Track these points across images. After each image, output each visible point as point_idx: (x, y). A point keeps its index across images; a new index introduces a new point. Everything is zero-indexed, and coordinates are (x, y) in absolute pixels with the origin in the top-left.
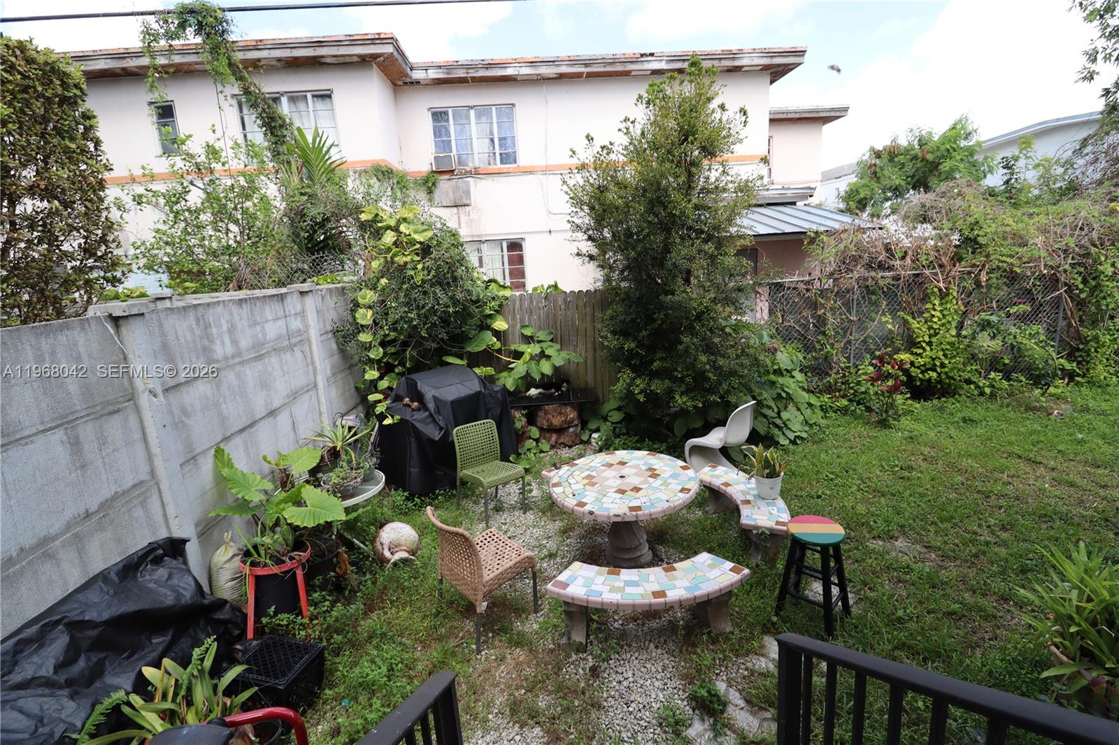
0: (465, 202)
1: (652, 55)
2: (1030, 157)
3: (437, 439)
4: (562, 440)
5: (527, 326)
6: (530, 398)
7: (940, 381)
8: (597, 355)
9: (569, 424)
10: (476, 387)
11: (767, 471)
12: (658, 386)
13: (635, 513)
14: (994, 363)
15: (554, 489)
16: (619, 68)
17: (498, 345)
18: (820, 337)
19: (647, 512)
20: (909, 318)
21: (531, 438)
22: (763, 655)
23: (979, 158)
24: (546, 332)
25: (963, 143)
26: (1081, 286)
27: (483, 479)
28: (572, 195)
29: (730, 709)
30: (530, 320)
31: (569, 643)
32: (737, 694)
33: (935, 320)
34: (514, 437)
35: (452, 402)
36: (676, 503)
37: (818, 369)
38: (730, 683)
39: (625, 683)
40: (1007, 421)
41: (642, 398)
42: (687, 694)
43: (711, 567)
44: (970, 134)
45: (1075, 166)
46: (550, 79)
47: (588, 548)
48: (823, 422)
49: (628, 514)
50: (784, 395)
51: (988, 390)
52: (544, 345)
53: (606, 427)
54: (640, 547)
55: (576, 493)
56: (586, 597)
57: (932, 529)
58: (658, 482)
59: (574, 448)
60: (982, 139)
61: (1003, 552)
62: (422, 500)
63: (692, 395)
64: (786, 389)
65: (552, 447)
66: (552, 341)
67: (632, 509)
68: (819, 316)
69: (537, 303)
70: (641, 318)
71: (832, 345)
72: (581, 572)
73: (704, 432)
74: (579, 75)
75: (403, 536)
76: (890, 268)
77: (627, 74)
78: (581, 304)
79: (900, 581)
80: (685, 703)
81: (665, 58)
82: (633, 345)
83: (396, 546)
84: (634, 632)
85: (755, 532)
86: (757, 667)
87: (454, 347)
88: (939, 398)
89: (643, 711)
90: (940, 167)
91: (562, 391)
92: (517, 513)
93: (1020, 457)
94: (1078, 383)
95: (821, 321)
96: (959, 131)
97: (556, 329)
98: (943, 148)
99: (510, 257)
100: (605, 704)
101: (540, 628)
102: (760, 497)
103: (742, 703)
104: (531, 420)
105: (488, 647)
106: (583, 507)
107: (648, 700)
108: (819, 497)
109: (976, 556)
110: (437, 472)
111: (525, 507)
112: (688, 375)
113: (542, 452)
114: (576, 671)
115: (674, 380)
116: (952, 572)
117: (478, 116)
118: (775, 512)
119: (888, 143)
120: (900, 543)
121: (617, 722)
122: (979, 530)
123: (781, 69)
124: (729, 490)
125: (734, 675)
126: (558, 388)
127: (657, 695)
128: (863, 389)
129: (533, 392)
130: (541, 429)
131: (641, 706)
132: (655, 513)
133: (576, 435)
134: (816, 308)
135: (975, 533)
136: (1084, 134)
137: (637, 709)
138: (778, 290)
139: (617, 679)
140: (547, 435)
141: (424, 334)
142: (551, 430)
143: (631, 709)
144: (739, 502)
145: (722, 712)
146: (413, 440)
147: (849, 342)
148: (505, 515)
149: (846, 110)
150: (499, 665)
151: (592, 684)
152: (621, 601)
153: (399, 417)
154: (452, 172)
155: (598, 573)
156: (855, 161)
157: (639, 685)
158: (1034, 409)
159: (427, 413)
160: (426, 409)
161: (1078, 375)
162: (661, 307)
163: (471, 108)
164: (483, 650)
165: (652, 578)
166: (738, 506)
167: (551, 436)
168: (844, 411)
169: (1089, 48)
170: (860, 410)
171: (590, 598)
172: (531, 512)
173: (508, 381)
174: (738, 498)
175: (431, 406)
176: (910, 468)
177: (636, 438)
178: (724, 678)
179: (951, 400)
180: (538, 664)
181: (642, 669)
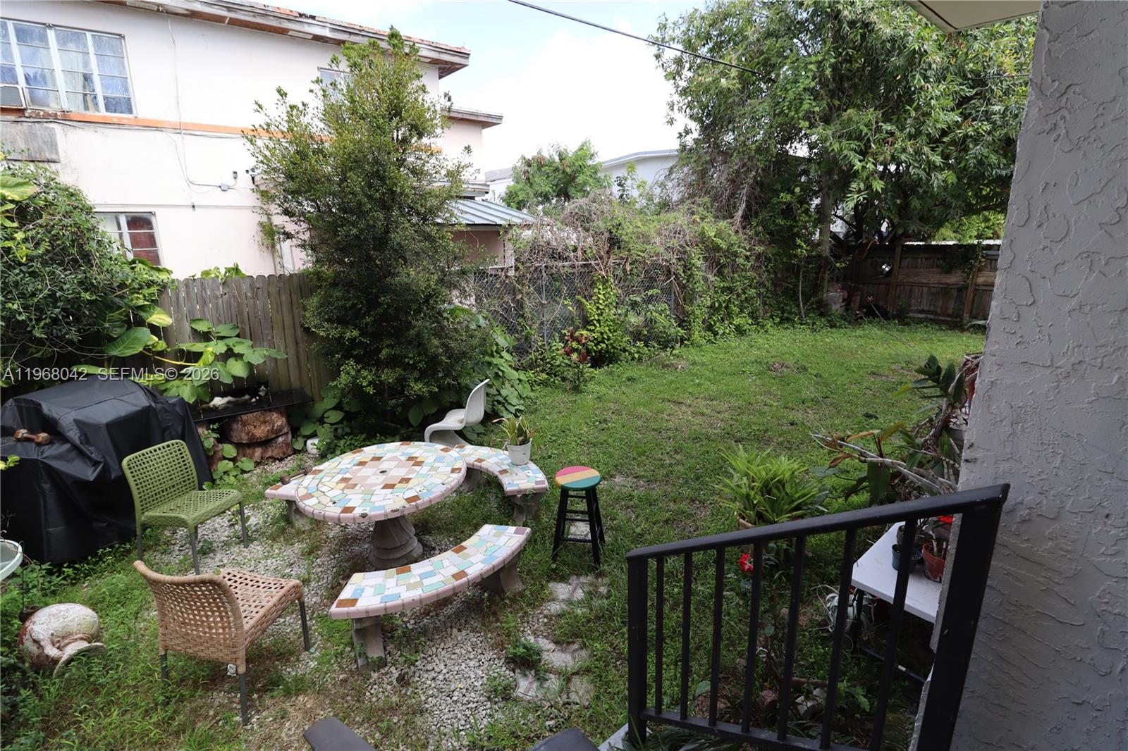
0: (48, 156)
1: (313, 17)
2: (634, 179)
3: (91, 479)
4: (269, 454)
5: (199, 320)
6: (216, 408)
7: (607, 352)
8: (301, 349)
9: (278, 433)
10: (143, 401)
11: (521, 438)
12: (388, 376)
13: (414, 503)
14: (637, 336)
15: (306, 502)
16: (274, 23)
17: (162, 345)
18: (520, 320)
19: (426, 499)
20: (584, 300)
21: (225, 458)
22: (554, 600)
23: (601, 175)
24: (230, 326)
25: (590, 162)
26: (683, 275)
27: (183, 516)
28: (261, 158)
29: (545, 656)
30: (203, 312)
31: (368, 663)
32: (545, 641)
33: (601, 301)
34: (204, 460)
35: (109, 425)
36: (453, 484)
37: (520, 350)
38: (534, 633)
39: (441, 677)
40: (653, 376)
41: (371, 390)
42: (503, 660)
43: (498, 535)
44: (593, 155)
45: (667, 187)
46: (177, 14)
47: (347, 561)
48: (532, 394)
49: (407, 506)
50: (500, 374)
51: (636, 356)
52: (231, 342)
53: (325, 432)
54: (410, 542)
55: (335, 500)
56: (383, 605)
57: (634, 463)
58: (424, 470)
59: (286, 461)
60: (601, 160)
61: (680, 468)
62: (75, 569)
63: (426, 380)
64: (501, 368)
65: (257, 464)
66: (238, 336)
67: (409, 500)
68: (518, 300)
69: (212, 291)
70: (362, 303)
71: (530, 326)
72: (365, 583)
73: (440, 416)
74: (219, 19)
75: (73, 620)
76: (566, 259)
77: (283, 32)
78: (273, 290)
79: (628, 508)
80: (504, 669)
81: (329, 25)
82: (356, 333)
83: (63, 638)
84: (431, 626)
85: (519, 496)
86: (552, 611)
87: (91, 351)
88: (608, 365)
89: (467, 695)
90: (577, 180)
91: (259, 396)
92: (236, 549)
93: (669, 401)
94: (686, 346)
95: (520, 305)
96: (584, 152)
97: (243, 322)
98: (577, 164)
99: (133, 237)
100: (427, 706)
101: (319, 664)
102: (514, 464)
103: (552, 646)
104: (224, 437)
105: (258, 712)
106: (351, 512)
107: (469, 682)
108: (550, 457)
109: (667, 475)
110: (97, 525)
111: (245, 539)
112: (420, 361)
113: (243, 472)
114: (381, 689)
115: (406, 367)
116: (657, 491)
117: (62, 41)
118: (531, 474)
119: (535, 154)
120: (618, 479)
121: (446, 716)
122: (662, 457)
123: (448, 66)
124: (484, 465)
125: (536, 626)
126: (254, 393)
127: (476, 674)
128: (558, 363)
129: (218, 401)
130: (239, 446)
131: (464, 691)
132: (434, 499)
133: (287, 445)
134: (514, 294)
135: (661, 460)
136: (670, 164)
137: (461, 695)
138: (482, 277)
139: (430, 677)
140: (248, 451)
141: (38, 333)
142: (254, 443)
143: (455, 698)
144: (497, 473)
145: (540, 660)
146: (47, 486)
147: (542, 323)
148: (219, 556)
149: (500, 118)
150: (282, 724)
151: (406, 694)
152: (424, 595)
153: (16, 458)
154: (21, 111)
155: (386, 577)
156: (511, 166)
157: (455, 672)
158: (667, 366)
159: (67, 446)
160: (65, 440)
161: (686, 339)
162: (386, 290)
163: (50, 27)
164: (252, 717)
165: (446, 563)
166: (496, 477)
167: (253, 453)
168: (544, 383)
169: (669, 100)
170: (558, 381)
171: (388, 604)
172: (256, 543)
173: (186, 392)
174: (495, 470)
175: (74, 434)
176: (605, 421)
177: (364, 436)
178: (529, 632)
179: (616, 365)
180: (333, 702)
181: (453, 657)
